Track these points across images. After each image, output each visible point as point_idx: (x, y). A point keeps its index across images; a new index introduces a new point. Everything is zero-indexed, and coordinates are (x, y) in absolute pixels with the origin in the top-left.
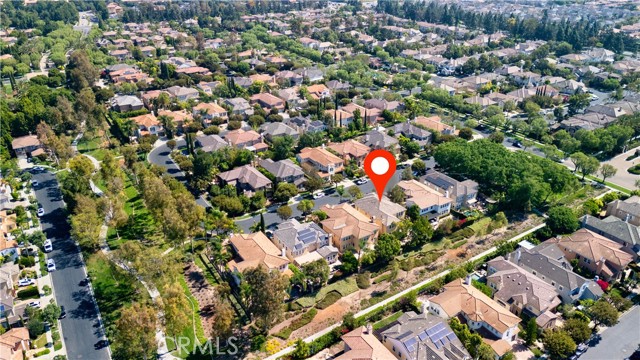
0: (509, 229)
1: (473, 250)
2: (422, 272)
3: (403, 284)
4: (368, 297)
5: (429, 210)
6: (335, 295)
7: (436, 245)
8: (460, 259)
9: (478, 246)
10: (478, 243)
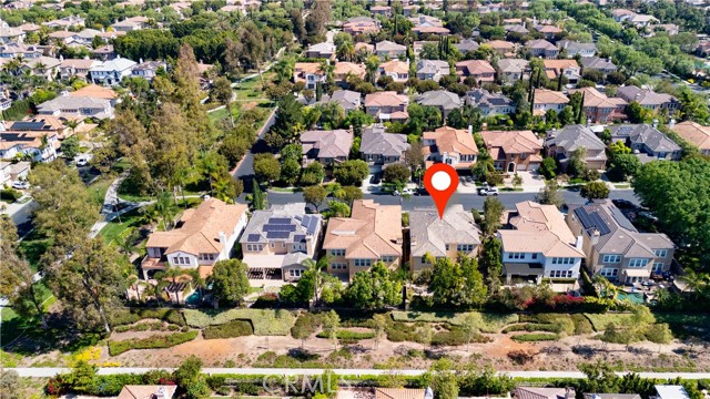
0: (679, 351)
1: (554, 359)
2: (411, 353)
3: (358, 358)
4: (282, 352)
5: (528, 259)
6: (245, 327)
7: (488, 321)
8: (508, 362)
9: (572, 355)
10: (575, 351)
